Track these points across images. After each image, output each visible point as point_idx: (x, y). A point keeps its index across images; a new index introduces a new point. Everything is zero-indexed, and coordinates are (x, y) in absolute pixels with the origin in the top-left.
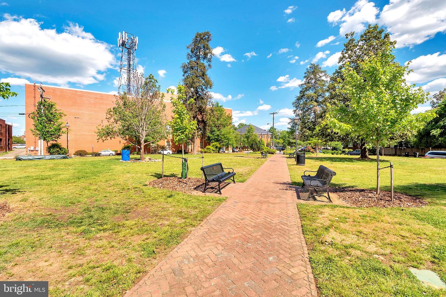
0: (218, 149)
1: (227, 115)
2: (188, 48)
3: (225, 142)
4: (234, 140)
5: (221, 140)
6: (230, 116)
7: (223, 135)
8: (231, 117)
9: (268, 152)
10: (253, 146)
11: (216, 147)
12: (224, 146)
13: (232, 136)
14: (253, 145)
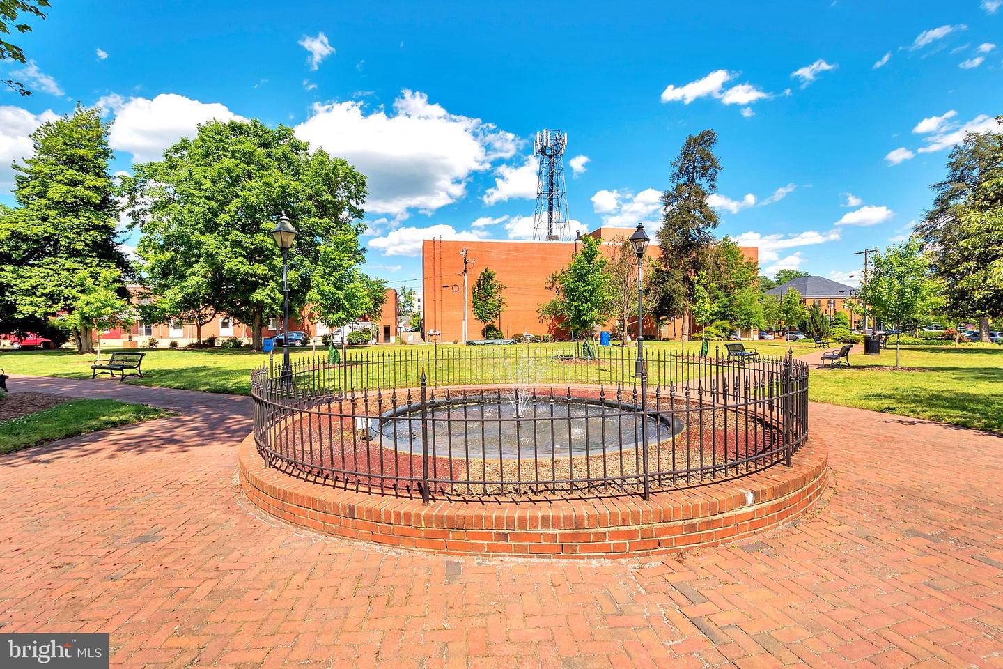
0: (727, 333)
1: (745, 260)
2: (674, 165)
3: (743, 320)
4: (762, 315)
5: (731, 315)
6: (754, 261)
7: (738, 306)
8: (756, 264)
9: (842, 340)
10: (808, 327)
11: (724, 330)
12: (738, 327)
13: (757, 309)
14: (806, 324)
